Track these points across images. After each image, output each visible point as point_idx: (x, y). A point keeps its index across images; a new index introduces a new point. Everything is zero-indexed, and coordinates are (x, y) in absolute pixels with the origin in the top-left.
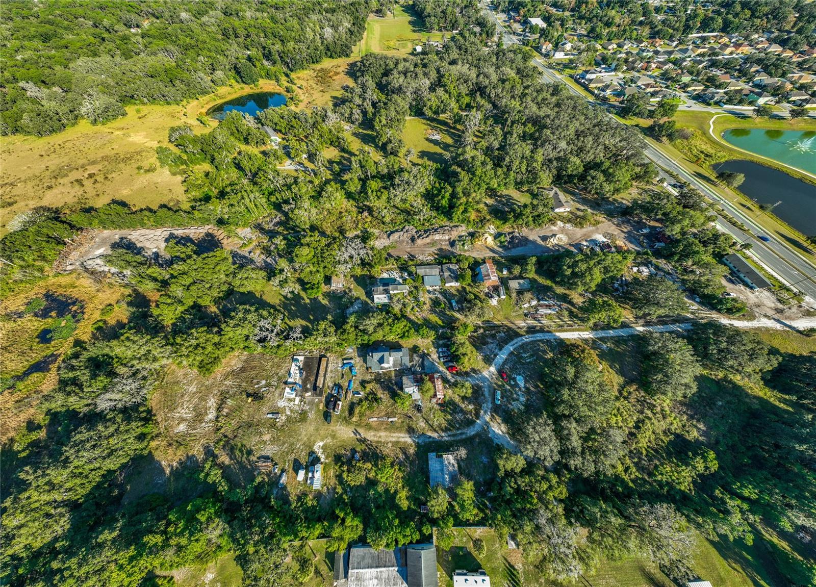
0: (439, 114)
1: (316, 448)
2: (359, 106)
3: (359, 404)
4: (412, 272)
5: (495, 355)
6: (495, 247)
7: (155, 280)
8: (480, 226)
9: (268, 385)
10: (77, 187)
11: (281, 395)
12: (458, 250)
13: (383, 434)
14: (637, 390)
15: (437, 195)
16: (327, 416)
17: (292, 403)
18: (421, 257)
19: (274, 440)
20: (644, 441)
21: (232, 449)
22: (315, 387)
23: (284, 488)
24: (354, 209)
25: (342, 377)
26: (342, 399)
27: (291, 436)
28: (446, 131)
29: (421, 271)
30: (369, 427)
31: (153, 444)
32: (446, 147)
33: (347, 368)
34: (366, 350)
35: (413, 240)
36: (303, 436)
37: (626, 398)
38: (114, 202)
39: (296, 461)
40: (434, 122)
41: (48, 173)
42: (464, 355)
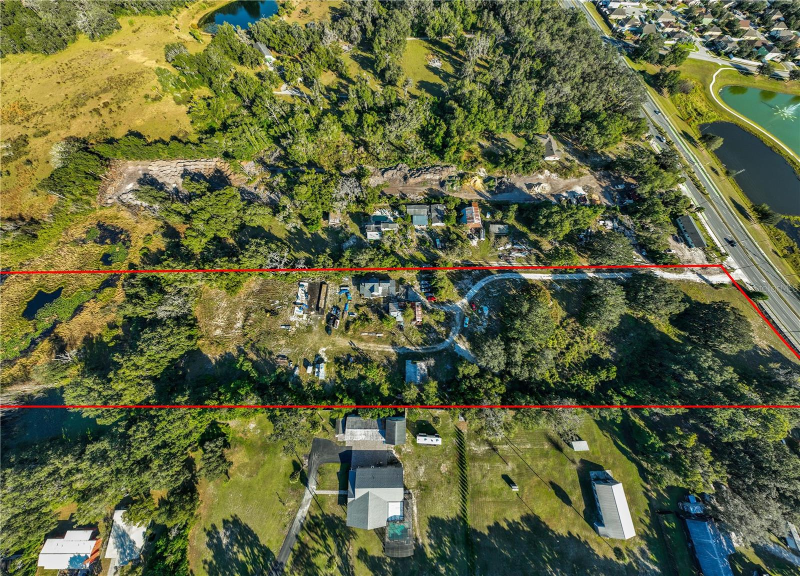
0: (441, 36)
1: (320, 352)
2: (358, 21)
3: (353, 322)
4: (402, 212)
5: (469, 289)
6: (483, 191)
7: (179, 214)
8: (470, 167)
9: (281, 304)
10: (96, 117)
11: (292, 312)
12: (446, 190)
13: (371, 345)
14: (574, 322)
15: (432, 133)
16: (328, 330)
17: (301, 319)
18: (412, 196)
19: (288, 345)
20: (569, 358)
21: (258, 350)
22: (318, 308)
23: (298, 377)
24: (351, 143)
25: (340, 301)
26: (340, 318)
27: (301, 343)
28: (448, 57)
29: (410, 210)
30: (361, 339)
31: (200, 342)
32: (446, 77)
33: (343, 294)
34: (359, 280)
35: (405, 178)
36: (309, 343)
37: (564, 327)
38: (131, 133)
39: (305, 360)
40: (436, 45)
41: (68, 102)
42: (442, 288)
